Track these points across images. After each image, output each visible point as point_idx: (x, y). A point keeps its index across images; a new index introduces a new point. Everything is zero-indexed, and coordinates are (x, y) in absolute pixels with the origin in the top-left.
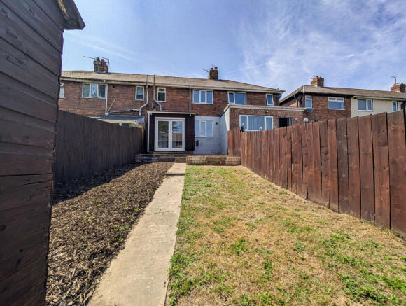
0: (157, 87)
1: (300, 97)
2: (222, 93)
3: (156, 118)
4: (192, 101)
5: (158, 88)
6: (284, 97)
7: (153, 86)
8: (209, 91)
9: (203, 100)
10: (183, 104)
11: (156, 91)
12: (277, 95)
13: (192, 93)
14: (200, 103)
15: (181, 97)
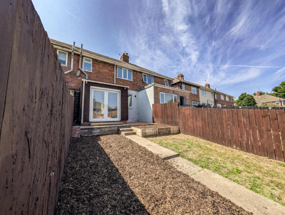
0: (83, 56)
1: (180, 84)
2: (139, 74)
3: (91, 87)
4: (116, 76)
5: (84, 58)
6: (174, 82)
7: (79, 55)
8: (130, 70)
9: (125, 77)
10: (108, 77)
11: (82, 61)
12: (170, 81)
13: (116, 69)
14: (123, 78)
15: (107, 71)
